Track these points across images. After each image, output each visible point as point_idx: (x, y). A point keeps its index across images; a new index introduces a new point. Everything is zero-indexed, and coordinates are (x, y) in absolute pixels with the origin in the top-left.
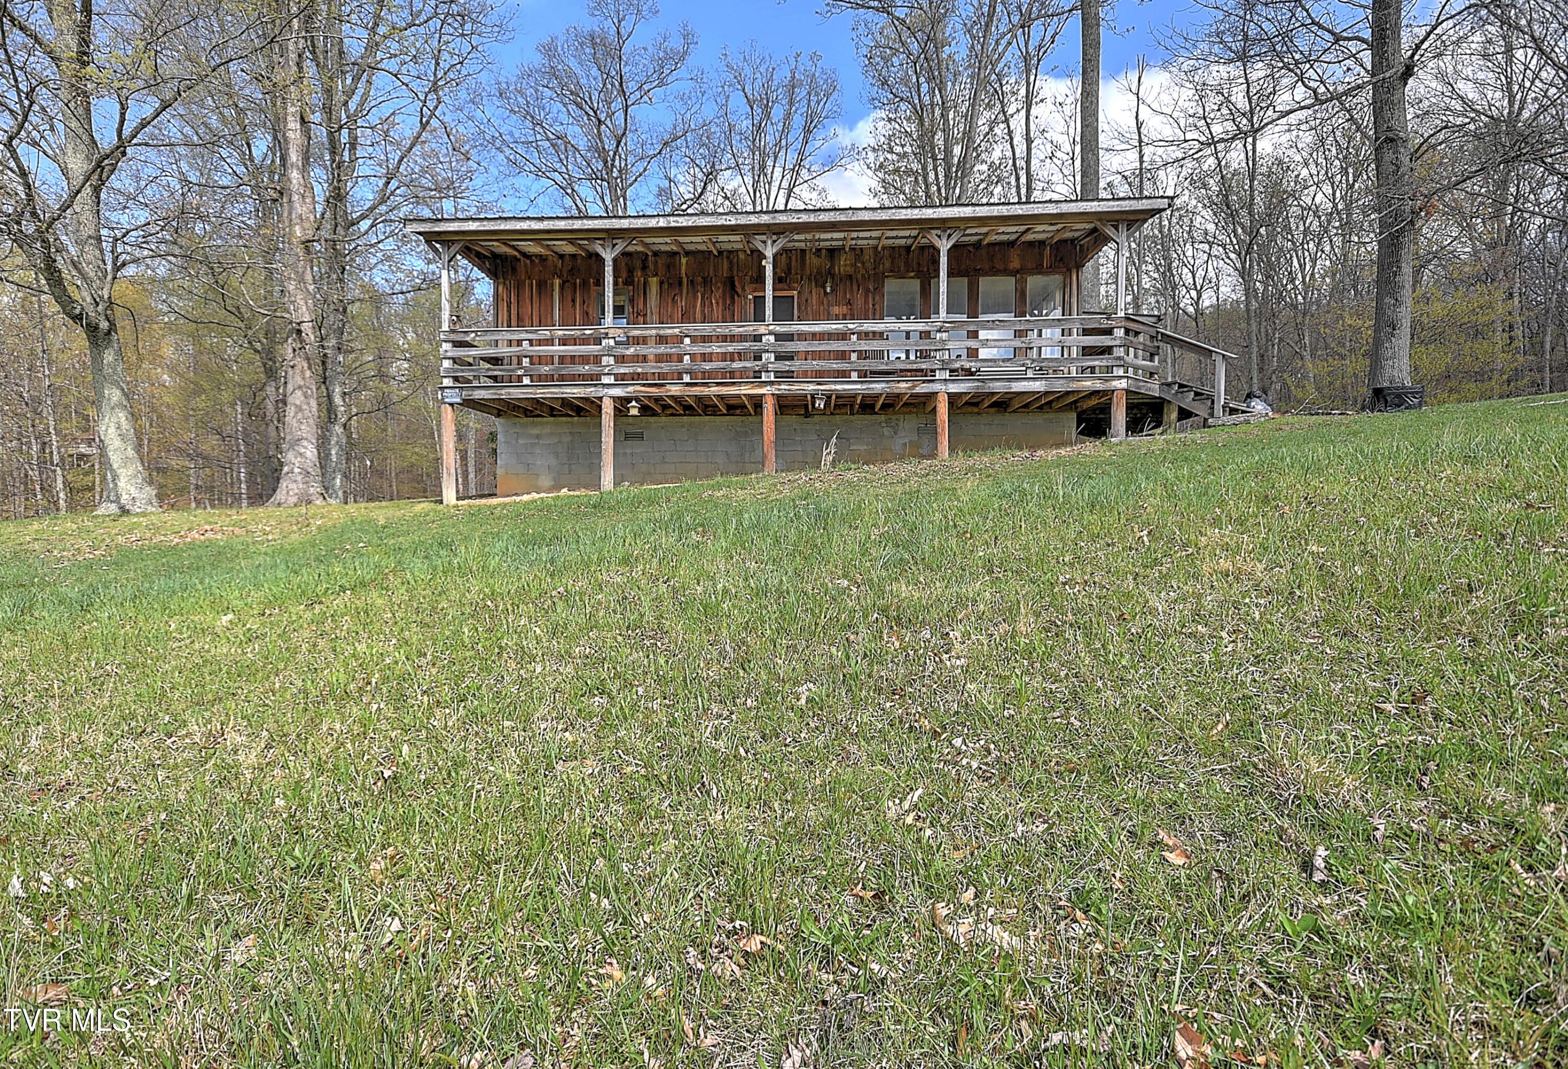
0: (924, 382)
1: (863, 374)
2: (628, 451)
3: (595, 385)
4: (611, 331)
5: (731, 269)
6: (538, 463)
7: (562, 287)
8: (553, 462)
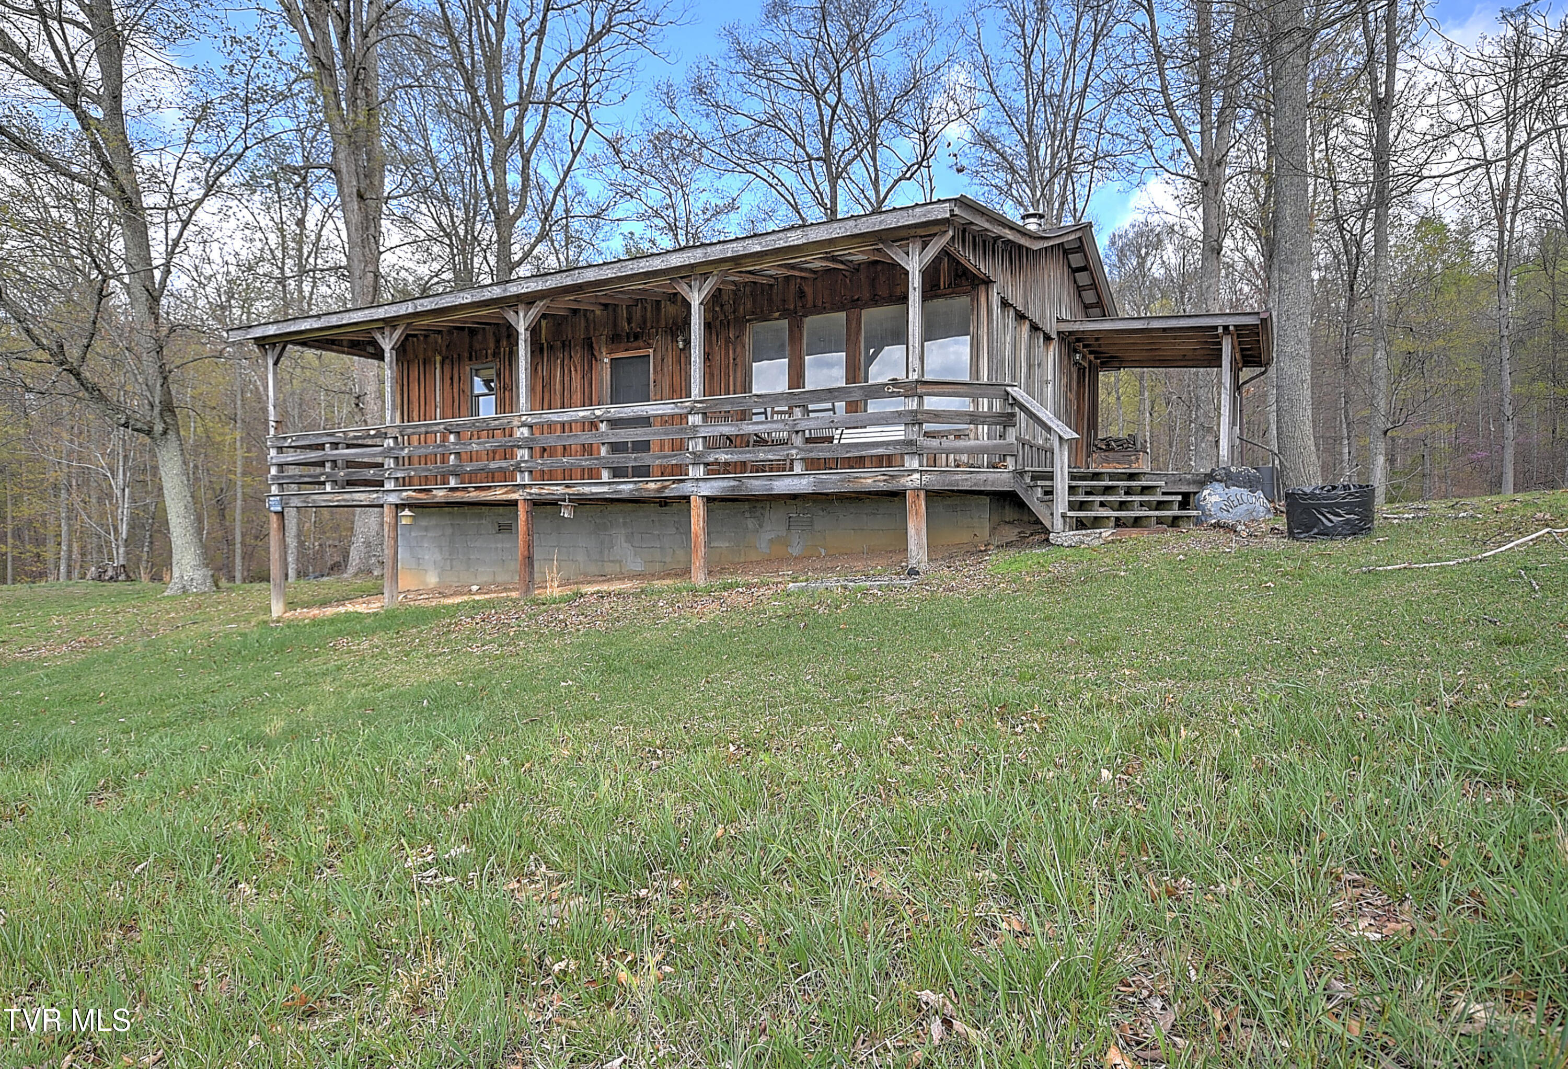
0: (674, 482)
1: (618, 472)
2: (499, 546)
3: (377, 491)
4: (389, 431)
5: (587, 328)
6: (427, 557)
7: (442, 363)
8: (438, 556)
